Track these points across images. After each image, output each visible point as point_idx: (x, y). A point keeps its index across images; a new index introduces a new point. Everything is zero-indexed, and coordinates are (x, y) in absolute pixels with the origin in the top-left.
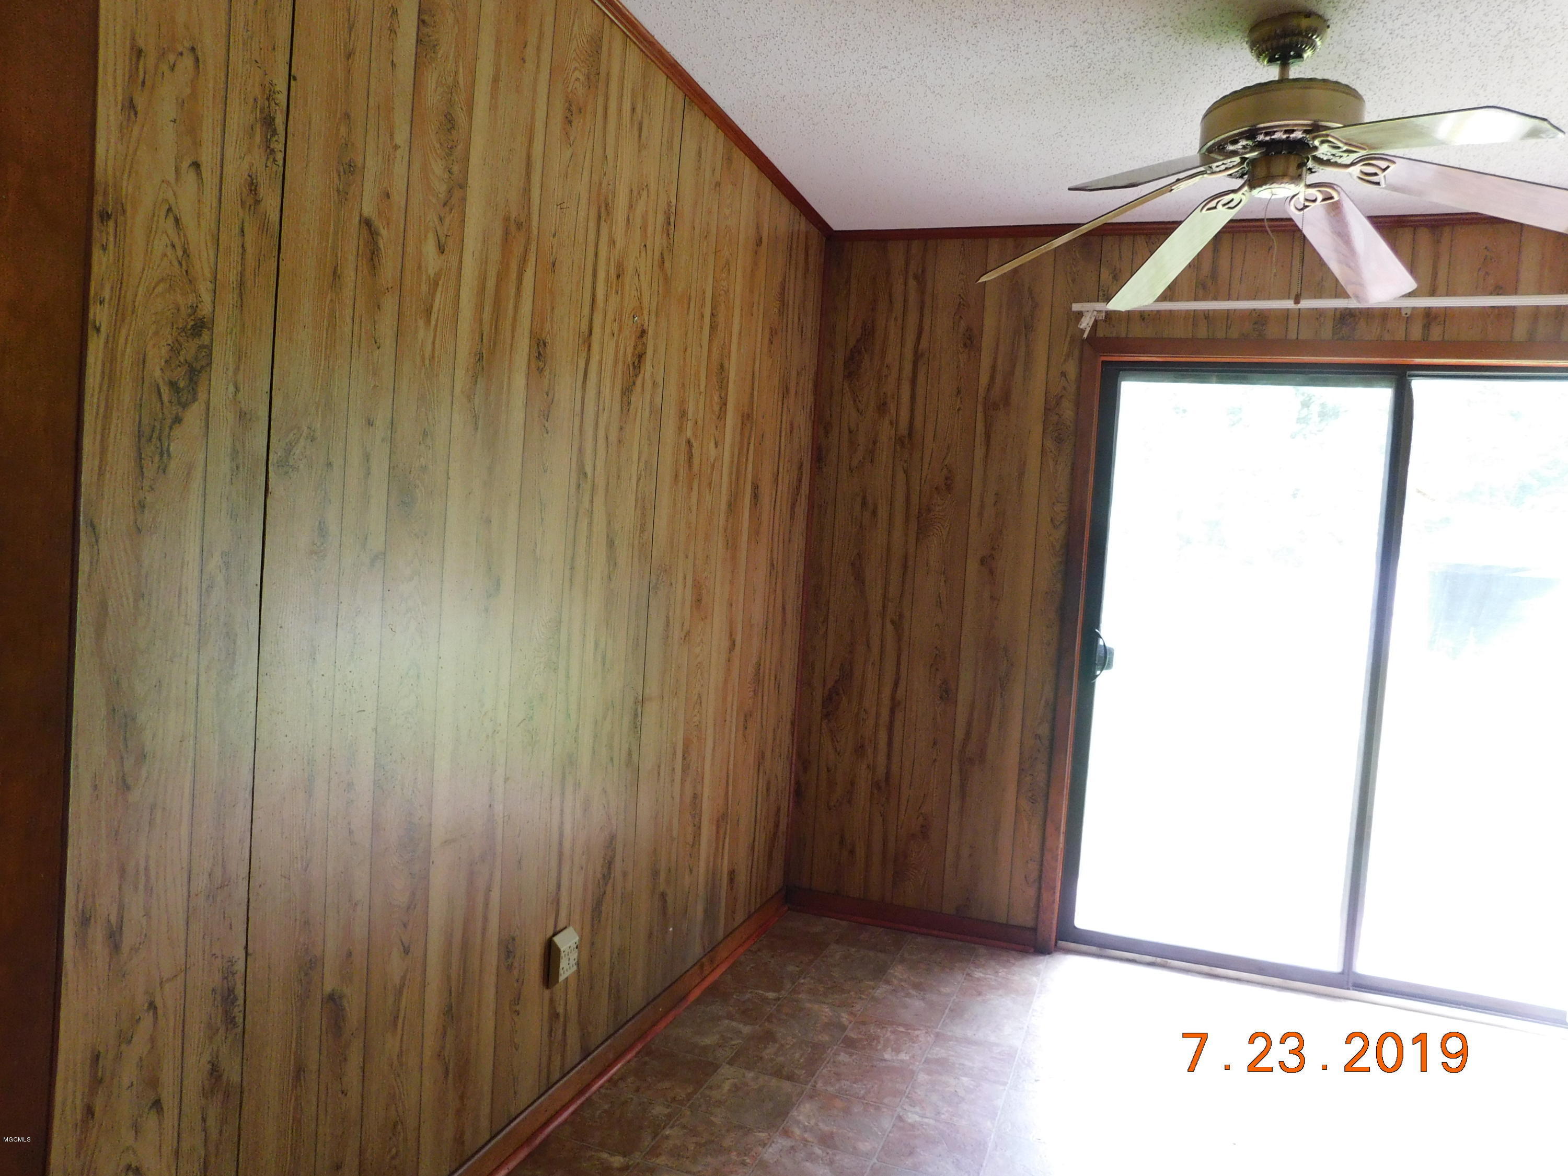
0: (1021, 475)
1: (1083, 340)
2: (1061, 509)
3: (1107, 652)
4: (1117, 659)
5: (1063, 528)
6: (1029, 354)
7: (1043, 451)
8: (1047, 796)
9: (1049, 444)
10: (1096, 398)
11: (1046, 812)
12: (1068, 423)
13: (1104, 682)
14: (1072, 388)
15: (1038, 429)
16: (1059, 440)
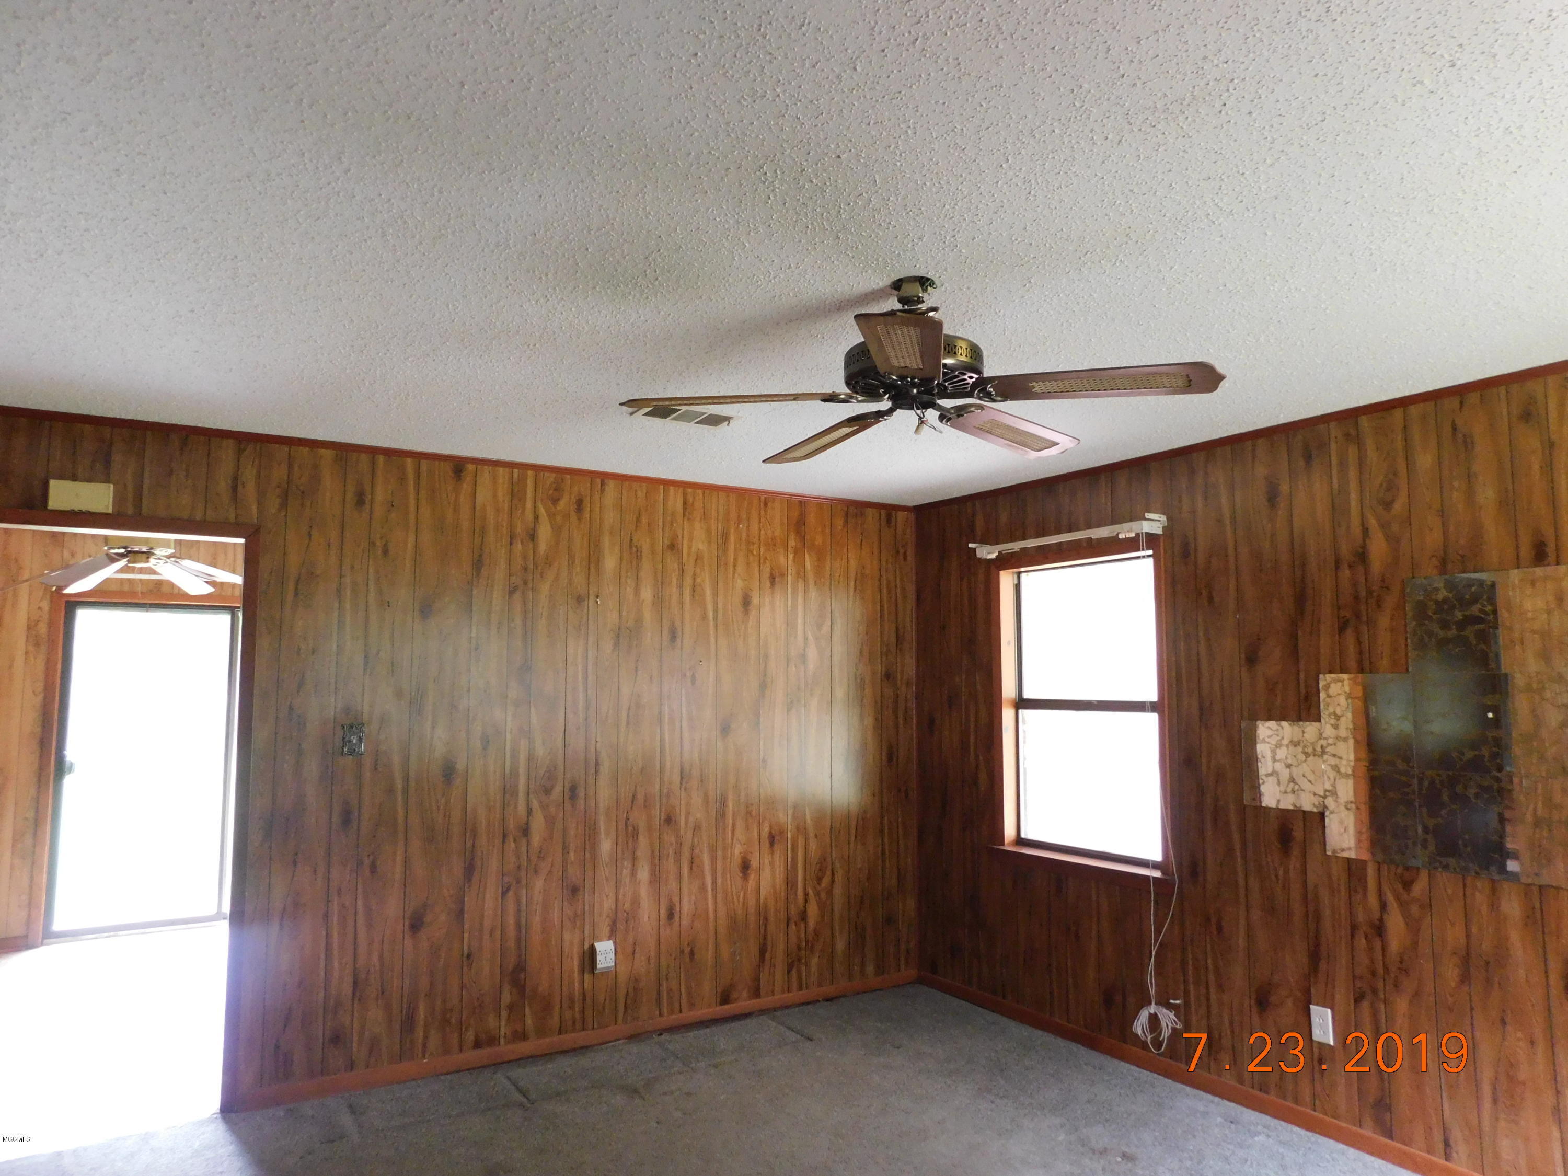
0: (11, 667)
1: (53, 592)
2: (40, 685)
3: (72, 764)
4: (77, 768)
5: (41, 697)
6: (15, 595)
7: (27, 653)
8: (34, 853)
9: (31, 648)
10: (62, 622)
11: (33, 863)
12: (43, 636)
13: (69, 782)
14: (46, 616)
15: (23, 639)
16: (37, 645)
